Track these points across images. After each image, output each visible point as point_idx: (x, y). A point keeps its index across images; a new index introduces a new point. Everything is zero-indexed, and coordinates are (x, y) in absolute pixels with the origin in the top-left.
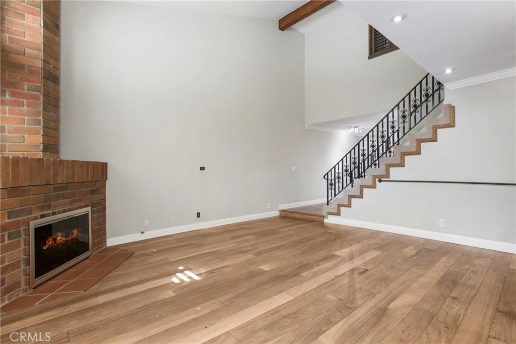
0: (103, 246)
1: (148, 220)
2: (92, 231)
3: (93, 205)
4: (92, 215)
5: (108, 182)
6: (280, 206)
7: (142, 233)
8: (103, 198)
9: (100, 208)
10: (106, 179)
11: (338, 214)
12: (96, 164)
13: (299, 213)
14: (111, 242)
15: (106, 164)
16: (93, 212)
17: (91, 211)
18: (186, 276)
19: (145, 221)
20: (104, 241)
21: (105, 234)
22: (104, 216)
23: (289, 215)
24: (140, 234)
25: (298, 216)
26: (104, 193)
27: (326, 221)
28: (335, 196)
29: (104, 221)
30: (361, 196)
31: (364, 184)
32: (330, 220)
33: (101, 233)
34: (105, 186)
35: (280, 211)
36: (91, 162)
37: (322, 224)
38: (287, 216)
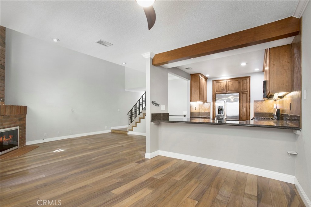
0: (24, 145)
1: (46, 134)
2: (20, 137)
3: (20, 126)
4: (19, 130)
5: (27, 116)
6: (111, 128)
7: (43, 139)
8: (24, 123)
9: (23, 127)
10: (26, 114)
11: (132, 130)
12: (22, 107)
13: (118, 130)
14: (28, 143)
15: (26, 107)
16: (20, 129)
17: (19, 128)
18: (58, 151)
19: (45, 134)
20: (25, 142)
21: (25, 139)
22: (25, 131)
23: (115, 131)
24: (42, 140)
25: (118, 132)
26: (25, 120)
27: (128, 133)
28: (132, 122)
29: (25, 133)
30: (139, 122)
31: (141, 117)
32: (130, 133)
33: (23, 139)
34: (25, 117)
35: (111, 130)
36: (19, 106)
37: (126, 135)
38: (114, 132)
